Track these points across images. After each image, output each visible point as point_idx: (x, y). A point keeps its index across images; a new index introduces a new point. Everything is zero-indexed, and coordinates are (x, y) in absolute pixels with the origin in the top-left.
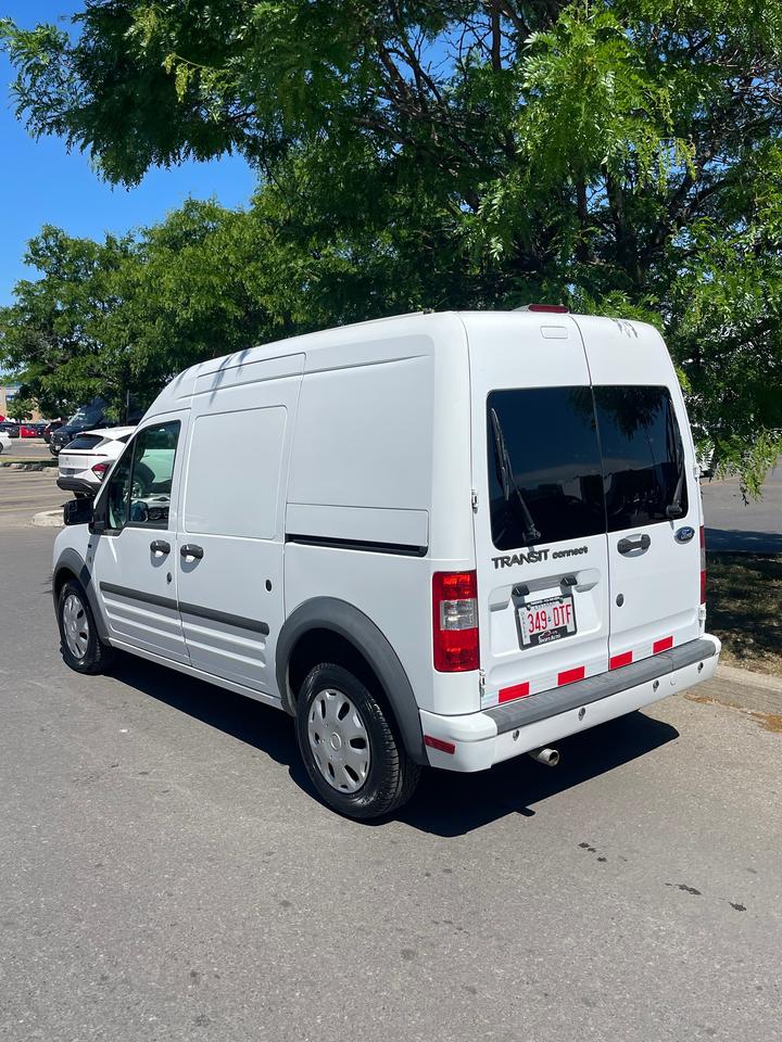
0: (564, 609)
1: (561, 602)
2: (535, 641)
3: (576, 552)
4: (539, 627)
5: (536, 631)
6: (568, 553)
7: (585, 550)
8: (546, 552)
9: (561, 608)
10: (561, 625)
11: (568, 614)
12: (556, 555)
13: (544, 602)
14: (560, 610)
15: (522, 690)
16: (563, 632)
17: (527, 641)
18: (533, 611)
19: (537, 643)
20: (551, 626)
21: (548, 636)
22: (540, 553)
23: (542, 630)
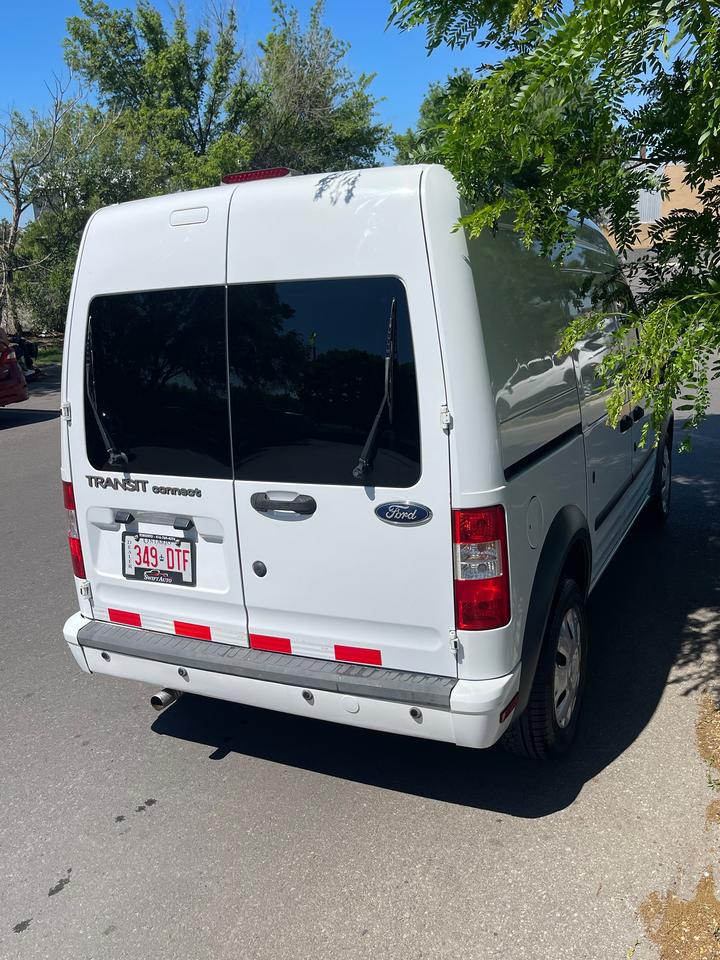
0: (181, 554)
1: (179, 545)
2: (139, 574)
3: (184, 492)
4: (148, 562)
5: (144, 566)
6: (174, 491)
7: (198, 493)
8: (145, 483)
9: (178, 551)
10: (175, 570)
11: (185, 561)
12: (157, 490)
13: (154, 537)
14: (176, 553)
15: (133, 619)
16: (177, 578)
17: (131, 571)
18: (142, 543)
19: (142, 578)
20: (163, 566)
21: (157, 575)
22: (138, 482)
23: (151, 567)
